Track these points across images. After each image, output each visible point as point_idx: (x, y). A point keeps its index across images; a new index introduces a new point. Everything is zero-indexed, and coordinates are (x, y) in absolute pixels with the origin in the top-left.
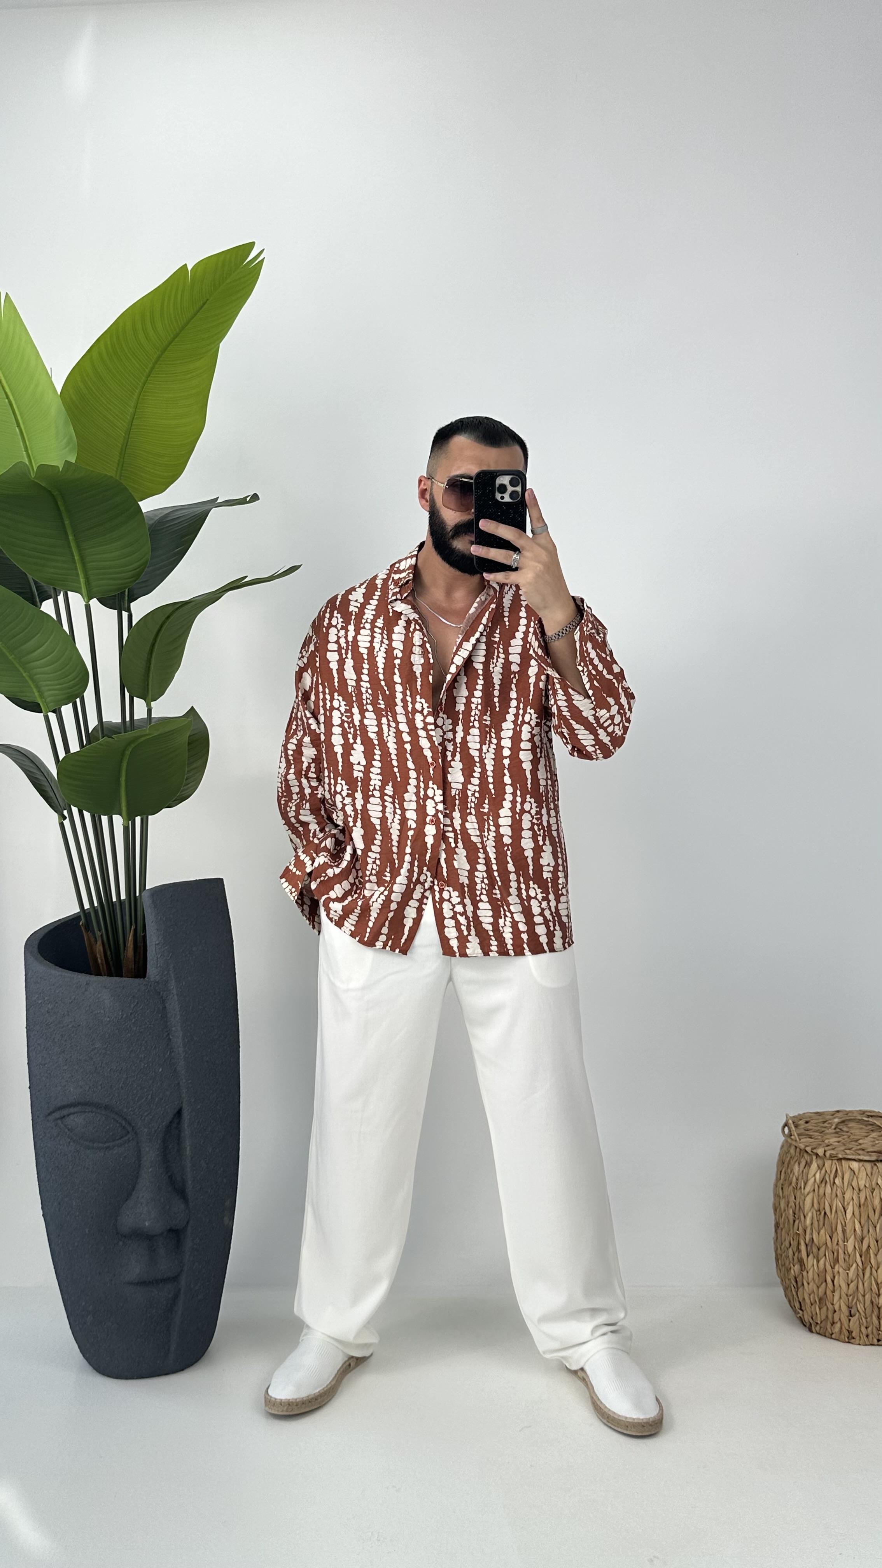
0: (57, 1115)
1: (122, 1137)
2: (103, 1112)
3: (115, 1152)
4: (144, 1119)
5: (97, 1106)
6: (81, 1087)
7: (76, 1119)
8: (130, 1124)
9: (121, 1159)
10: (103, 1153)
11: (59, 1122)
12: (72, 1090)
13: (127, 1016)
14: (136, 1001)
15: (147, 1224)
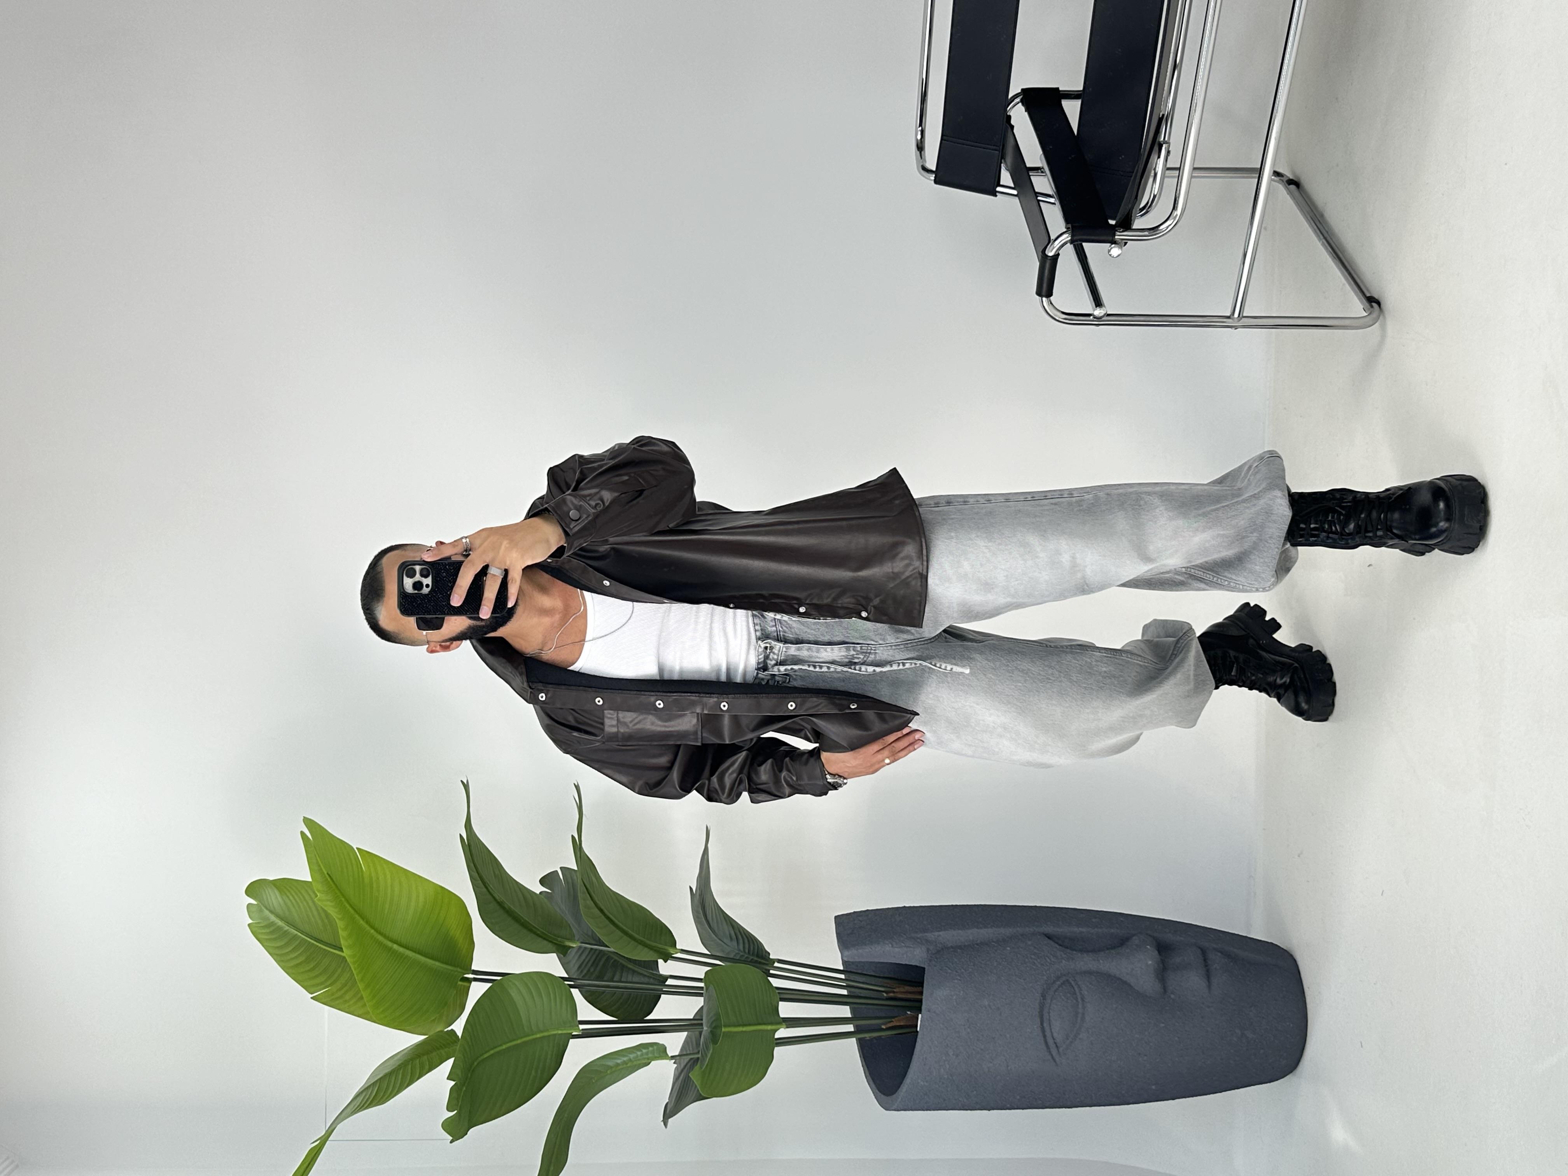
0: (1054, 1052)
1: (1072, 986)
2: (1048, 1002)
3: (1087, 993)
4: (1054, 962)
5: (1042, 1007)
6: (1026, 1020)
7: (1057, 1031)
8: (1059, 977)
9: (1092, 987)
10: (1088, 1004)
11: (1061, 1049)
12: (1029, 1031)
13: (959, 976)
15: (1150, 962)
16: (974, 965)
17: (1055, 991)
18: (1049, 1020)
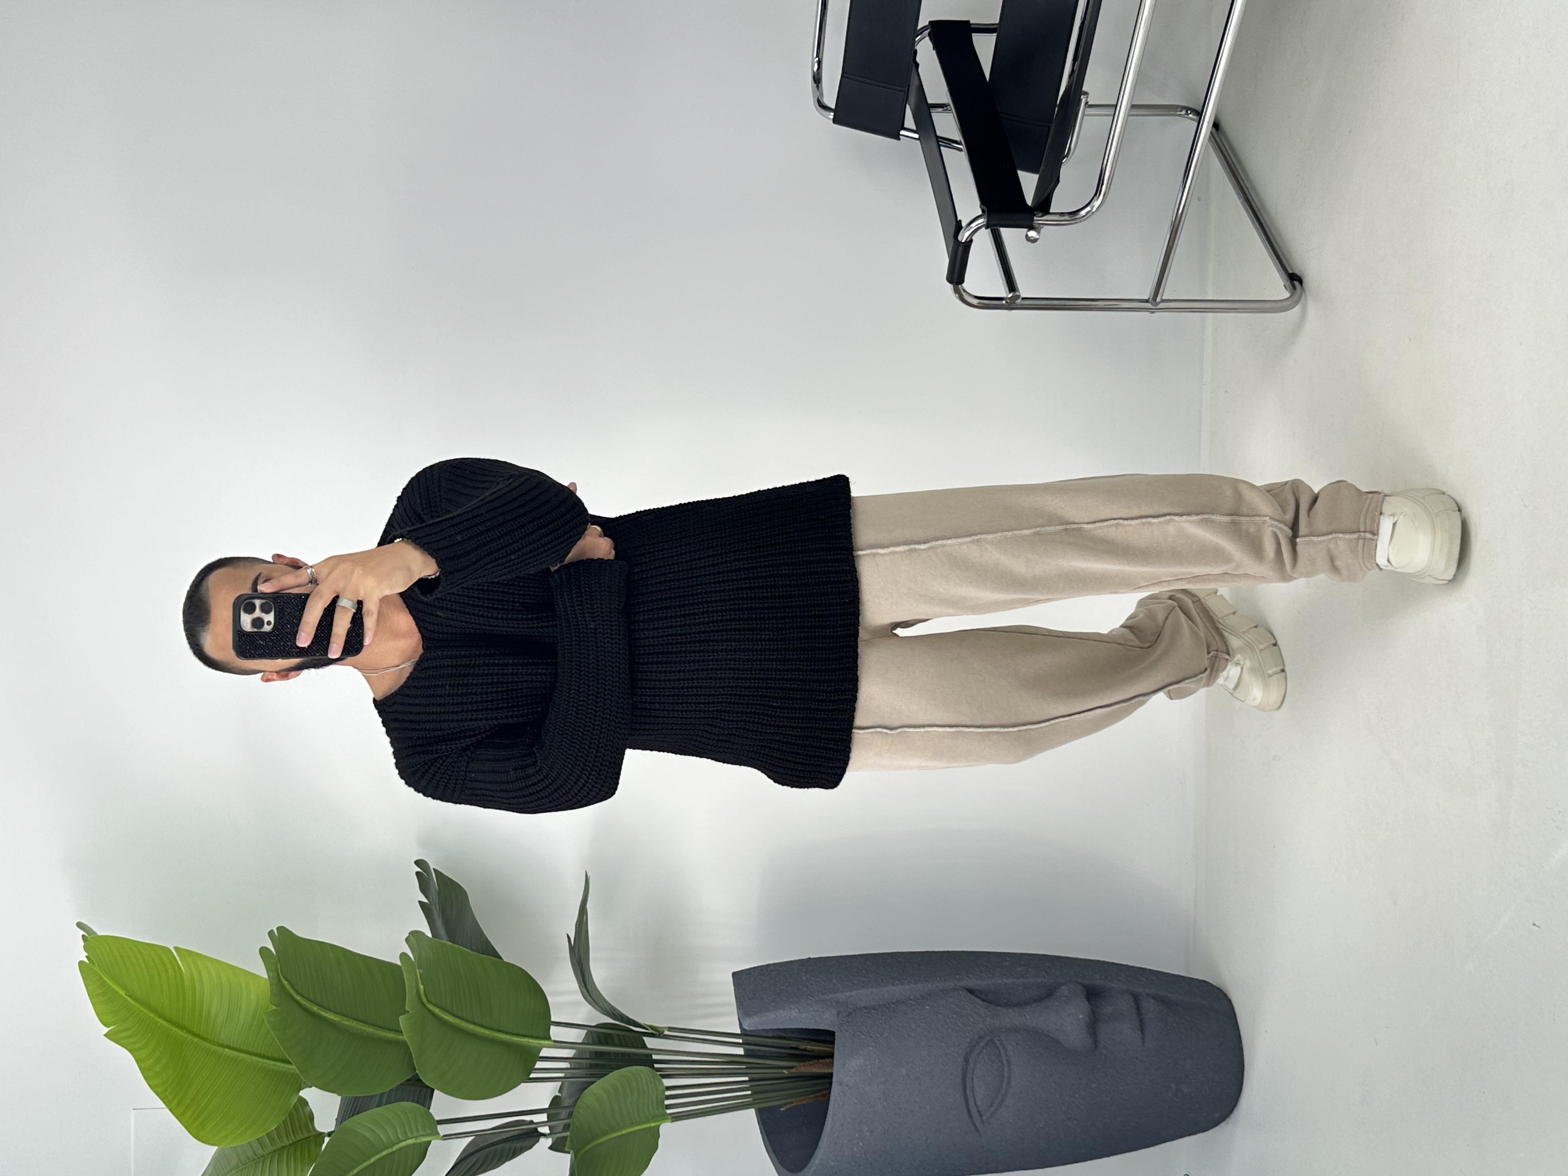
0: (977, 1120)
1: (997, 1046)
2: (972, 1066)
3: (1012, 1054)
4: (978, 1021)
5: (965, 1071)
6: (948, 1089)
7: (981, 1098)
8: (983, 1037)
9: (1019, 1048)
10: (1014, 1067)
12: (950, 1100)
15: (1080, 1014)
16: (890, 1027)
17: (978, 1055)
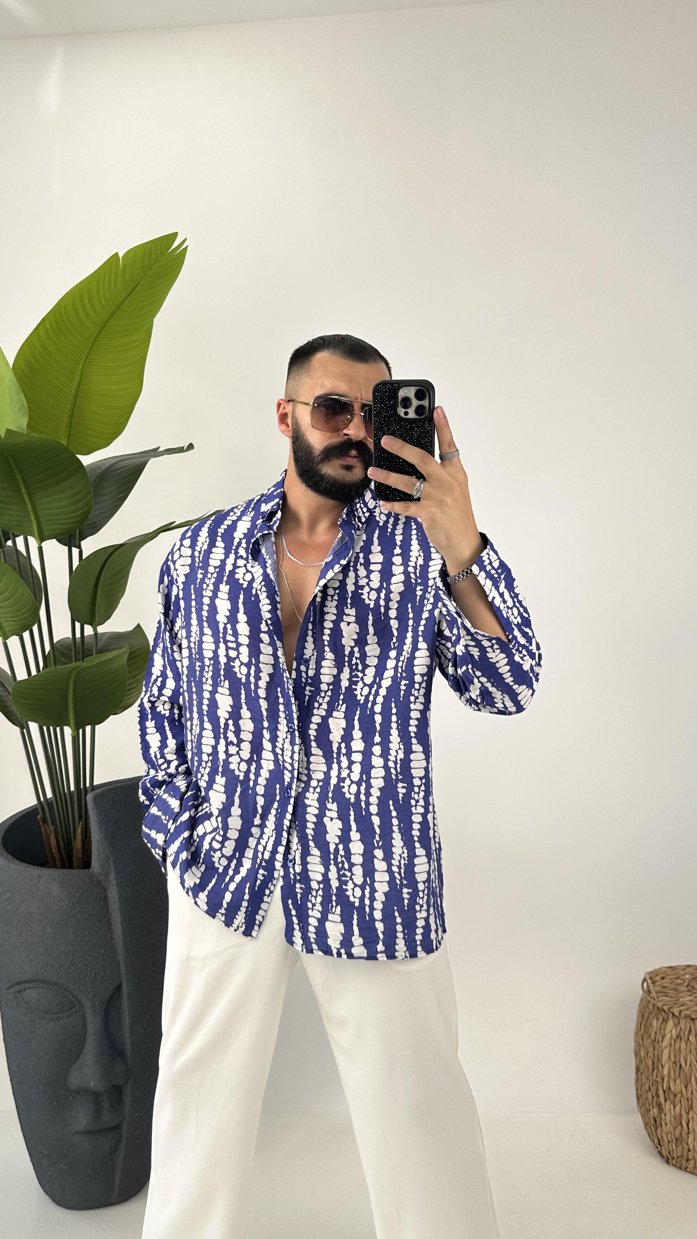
0: (16, 988)
1: (70, 1009)
2: (54, 988)
3: (64, 1022)
4: (89, 995)
5: (49, 983)
6: (35, 967)
7: (31, 994)
8: (76, 998)
9: (70, 1028)
10: (54, 1024)
11: (18, 994)
12: (27, 968)
13: (73, 905)
14: (81, 891)
15: (92, 1084)
16: (85, 918)
17: (62, 995)
18: (38, 988)
